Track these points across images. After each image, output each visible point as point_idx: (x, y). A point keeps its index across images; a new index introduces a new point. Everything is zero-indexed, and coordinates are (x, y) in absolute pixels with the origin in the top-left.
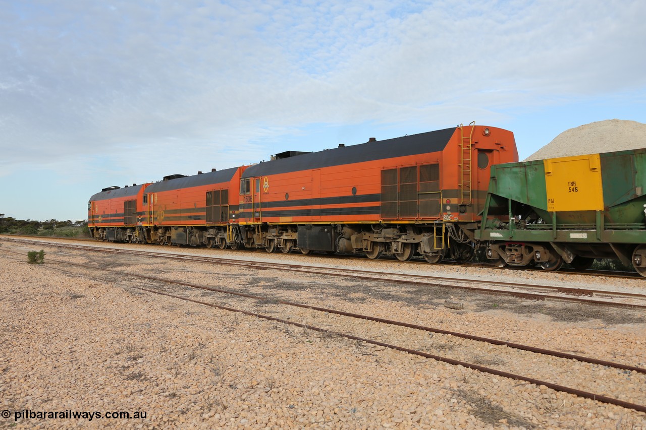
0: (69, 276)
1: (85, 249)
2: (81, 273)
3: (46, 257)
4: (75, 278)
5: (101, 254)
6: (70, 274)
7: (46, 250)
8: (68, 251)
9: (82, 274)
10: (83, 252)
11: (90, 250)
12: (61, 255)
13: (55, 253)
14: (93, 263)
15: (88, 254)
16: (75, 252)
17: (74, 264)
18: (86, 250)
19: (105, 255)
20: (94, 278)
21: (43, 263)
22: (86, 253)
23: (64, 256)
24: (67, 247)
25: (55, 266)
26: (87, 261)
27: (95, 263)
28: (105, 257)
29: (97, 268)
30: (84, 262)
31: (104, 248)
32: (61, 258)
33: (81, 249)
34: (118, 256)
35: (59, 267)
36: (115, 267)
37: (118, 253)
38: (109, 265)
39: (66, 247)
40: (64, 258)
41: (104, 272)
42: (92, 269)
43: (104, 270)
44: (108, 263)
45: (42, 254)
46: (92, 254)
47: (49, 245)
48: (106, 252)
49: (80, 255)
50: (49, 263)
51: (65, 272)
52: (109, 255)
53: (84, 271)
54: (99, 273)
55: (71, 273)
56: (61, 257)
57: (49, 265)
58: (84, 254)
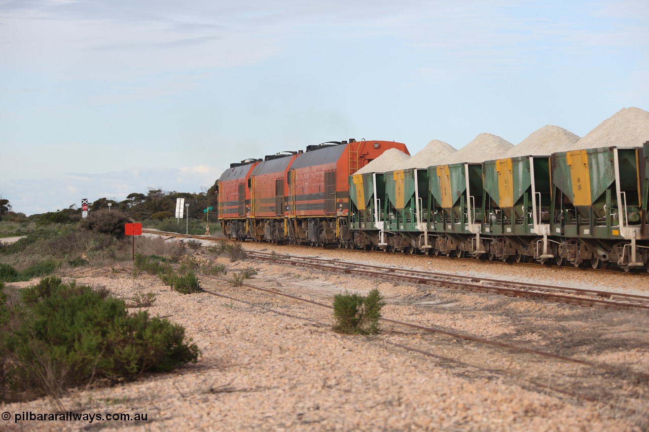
0: (459, 375)
1: (499, 292)
2: (493, 366)
3: (386, 312)
4: (479, 382)
5: (552, 307)
6: (461, 370)
7: (386, 290)
8: (449, 296)
9: (498, 371)
10: (494, 300)
11: (517, 293)
12: (428, 307)
13: (409, 300)
14: (528, 337)
15: (512, 305)
16: (469, 299)
17: (470, 339)
18: (506, 292)
19: (567, 312)
20: (537, 385)
21: (376, 331)
22: (505, 303)
23: (437, 310)
24: (446, 283)
25: (414, 342)
26: (511, 329)
27: (535, 337)
28: (565, 318)
29: (543, 354)
30: (500, 331)
31: (562, 289)
32: (430, 319)
33: (487, 290)
34: (607, 316)
35: (425, 345)
36: (600, 350)
37: (608, 306)
38: (581, 343)
39: (443, 284)
40: (438, 316)
41: (567, 367)
42: (527, 356)
43: (565, 359)
44: (577, 338)
45: (374, 302)
46: (522, 305)
47: (391, 276)
48: (568, 300)
49: (487, 308)
50: (393, 333)
51: (445, 363)
52: (579, 310)
53: (503, 361)
54: (549, 368)
55: (463, 365)
56: (429, 316)
57: (395, 339)
58: (499, 305)
